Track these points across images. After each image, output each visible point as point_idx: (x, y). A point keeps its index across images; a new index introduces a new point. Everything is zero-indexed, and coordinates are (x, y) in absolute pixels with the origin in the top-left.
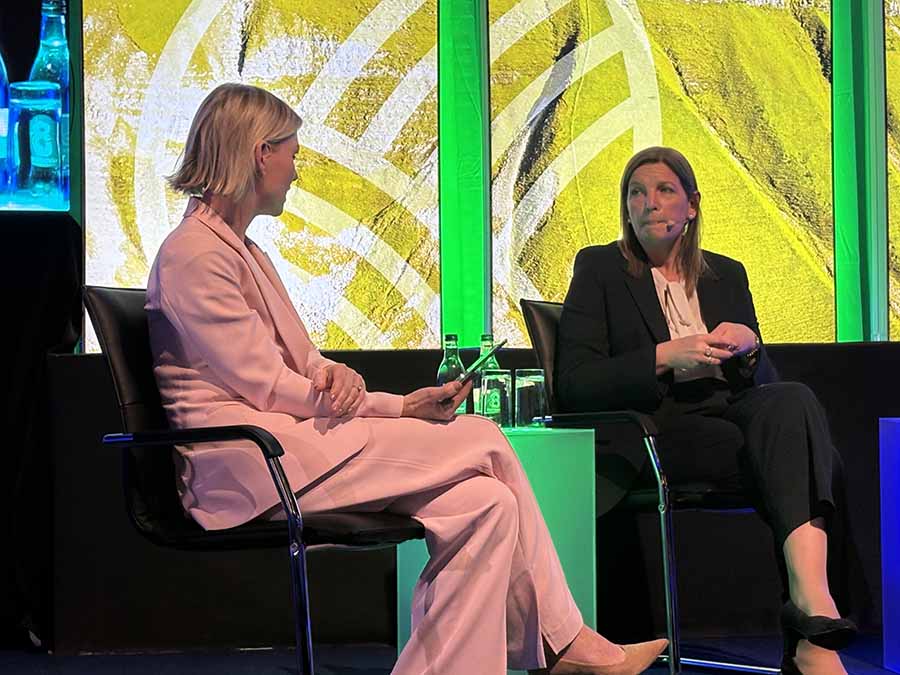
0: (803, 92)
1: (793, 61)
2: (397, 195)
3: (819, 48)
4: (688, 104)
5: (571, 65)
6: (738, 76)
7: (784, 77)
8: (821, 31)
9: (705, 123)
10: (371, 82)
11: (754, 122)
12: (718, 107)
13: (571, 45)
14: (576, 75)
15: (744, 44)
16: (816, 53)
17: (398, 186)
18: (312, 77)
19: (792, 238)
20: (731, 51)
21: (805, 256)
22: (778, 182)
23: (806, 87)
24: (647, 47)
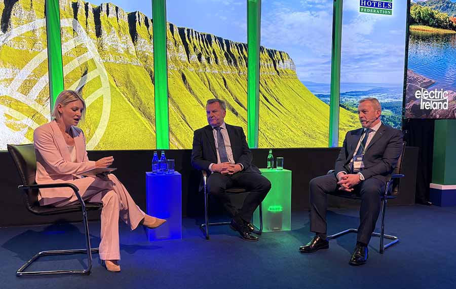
0: (147, 87)
1: (144, 79)
2: (39, 111)
3: (151, 76)
4: (117, 89)
5: (86, 78)
6: (130, 82)
7: (142, 83)
8: (151, 72)
9: (122, 94)
10: (30, 81)
11: (135, 94)
12: (125, 90)
13: (86, 73)
14: (87, 81)
15: (131, 74)
16: (150, 78)
17: (39, 108)
18: (13, 79)
19: (145, 123)
20: (128, 76)
21: (148, 127)
22: (141, 109)
23: (148, 86)
24: (106, 74)
